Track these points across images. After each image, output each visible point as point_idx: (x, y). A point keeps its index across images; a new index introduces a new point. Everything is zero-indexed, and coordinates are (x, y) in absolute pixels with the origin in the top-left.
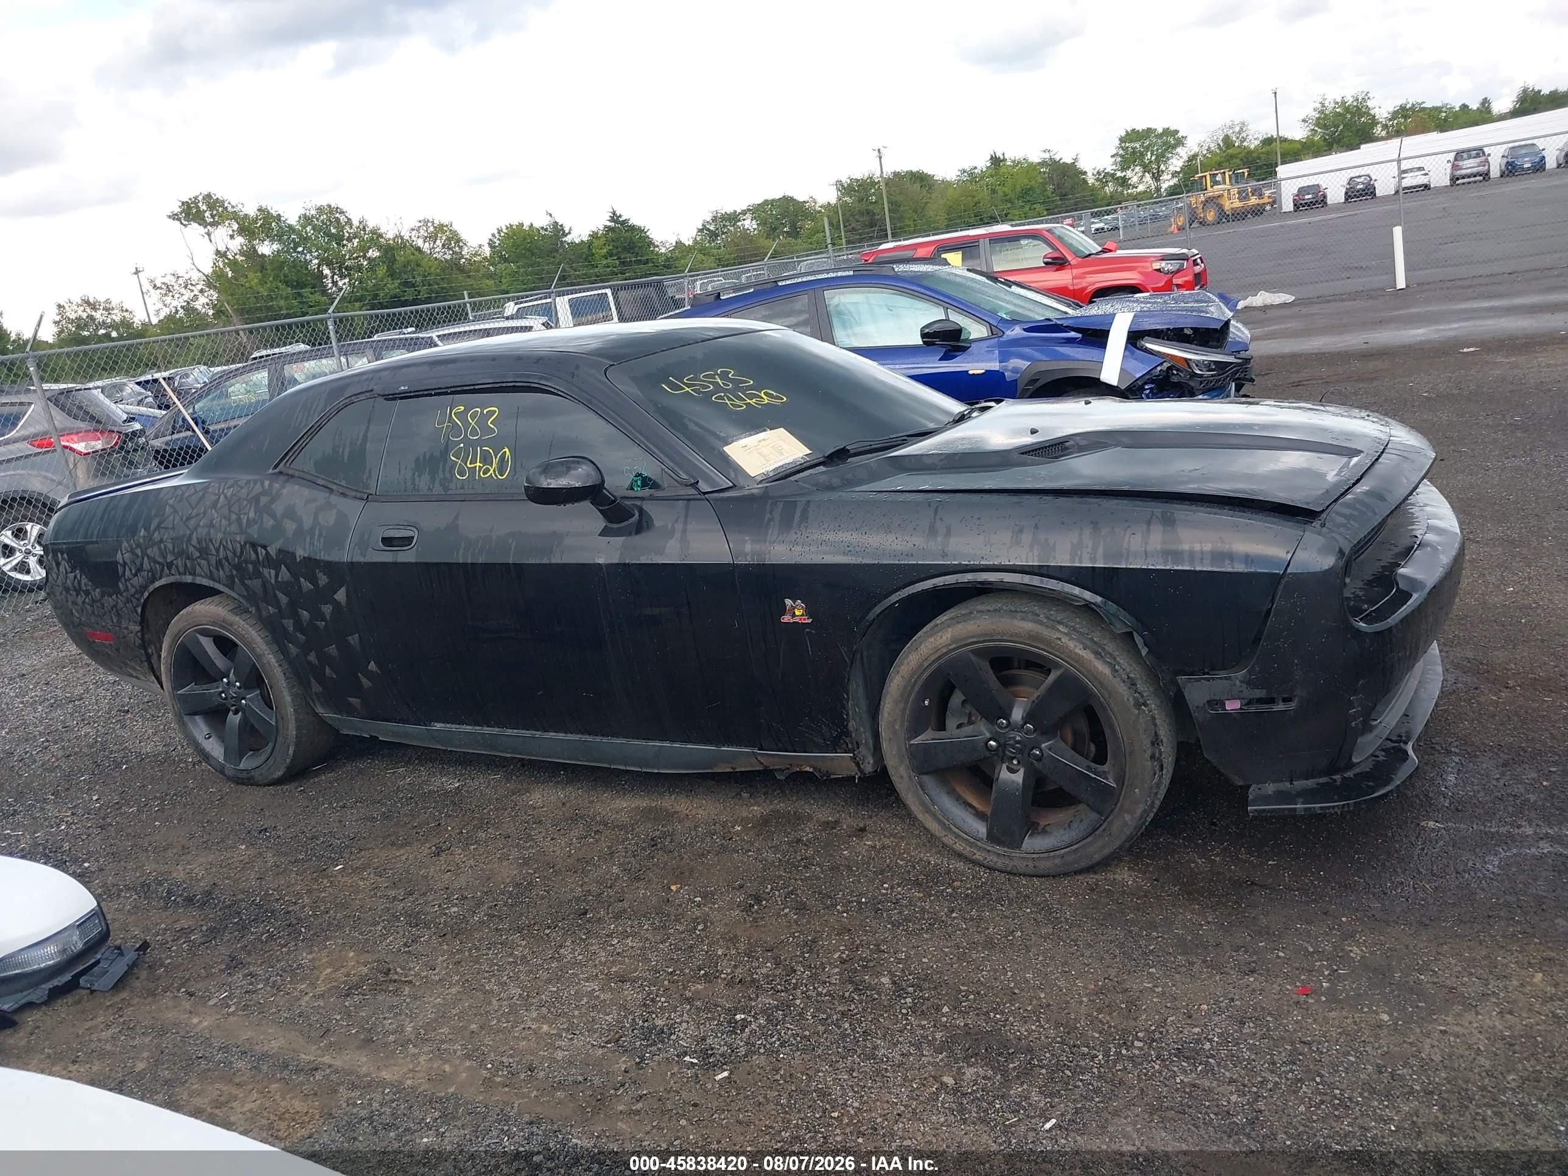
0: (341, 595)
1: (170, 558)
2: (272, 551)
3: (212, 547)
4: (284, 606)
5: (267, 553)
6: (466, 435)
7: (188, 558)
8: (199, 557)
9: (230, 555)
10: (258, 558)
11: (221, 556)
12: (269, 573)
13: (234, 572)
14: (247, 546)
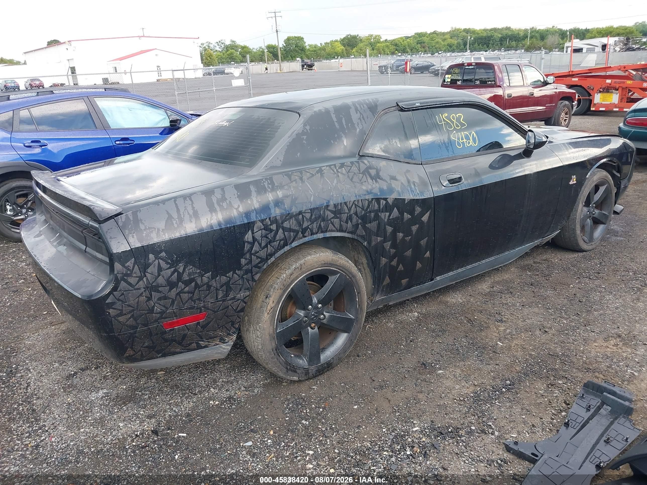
0: (425, 218)
1: (305, 225)
2: (390, 202)
3: (345, 207)
4: (388, 234)
5: (387, 202)
6: (454, 127)
7: (323, 220)
8: (333, 218)
9: (359, 210)
10: (379, 207)
11: (352, 212)
12: (384, 216)
13: (360, 221)
14: (373, 201)
